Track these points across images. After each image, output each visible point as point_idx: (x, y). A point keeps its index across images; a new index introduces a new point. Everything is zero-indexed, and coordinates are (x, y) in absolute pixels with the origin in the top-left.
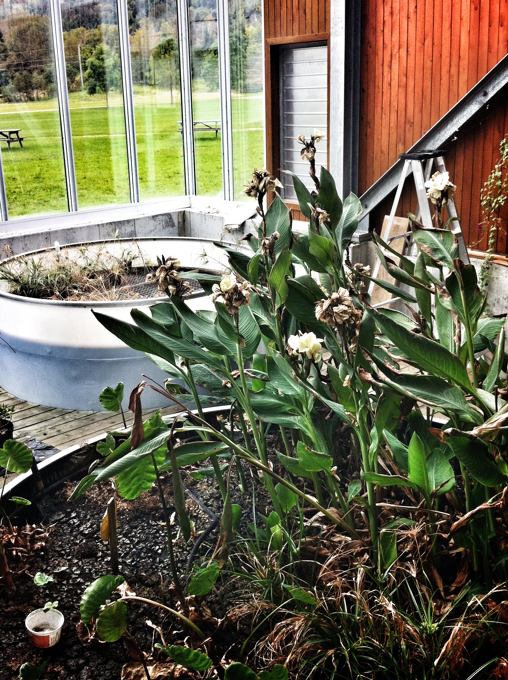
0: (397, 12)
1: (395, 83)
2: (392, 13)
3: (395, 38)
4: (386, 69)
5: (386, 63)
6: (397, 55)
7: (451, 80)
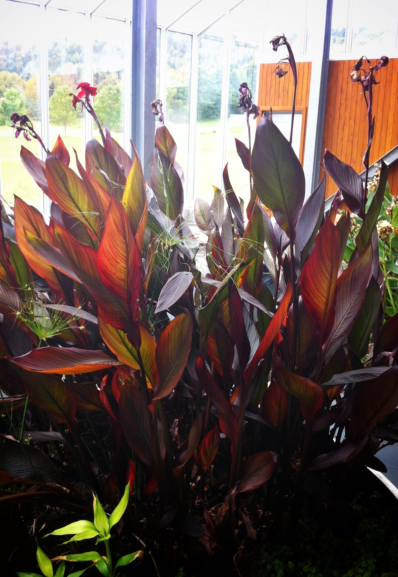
0: (350, 99)
1: (346, 139)
2: (346, 99)
3: (347, 114)
4: (340, 130)
5: (341, 127)
6: (348, 123)
7: (381, 139)
